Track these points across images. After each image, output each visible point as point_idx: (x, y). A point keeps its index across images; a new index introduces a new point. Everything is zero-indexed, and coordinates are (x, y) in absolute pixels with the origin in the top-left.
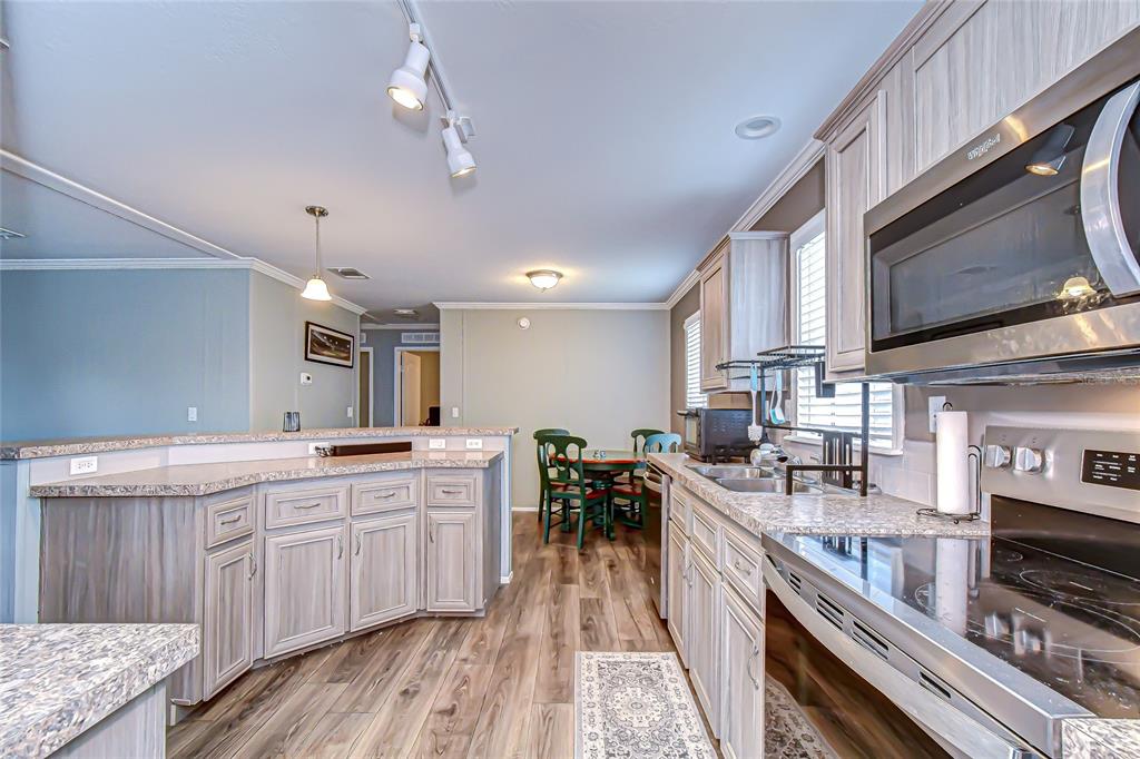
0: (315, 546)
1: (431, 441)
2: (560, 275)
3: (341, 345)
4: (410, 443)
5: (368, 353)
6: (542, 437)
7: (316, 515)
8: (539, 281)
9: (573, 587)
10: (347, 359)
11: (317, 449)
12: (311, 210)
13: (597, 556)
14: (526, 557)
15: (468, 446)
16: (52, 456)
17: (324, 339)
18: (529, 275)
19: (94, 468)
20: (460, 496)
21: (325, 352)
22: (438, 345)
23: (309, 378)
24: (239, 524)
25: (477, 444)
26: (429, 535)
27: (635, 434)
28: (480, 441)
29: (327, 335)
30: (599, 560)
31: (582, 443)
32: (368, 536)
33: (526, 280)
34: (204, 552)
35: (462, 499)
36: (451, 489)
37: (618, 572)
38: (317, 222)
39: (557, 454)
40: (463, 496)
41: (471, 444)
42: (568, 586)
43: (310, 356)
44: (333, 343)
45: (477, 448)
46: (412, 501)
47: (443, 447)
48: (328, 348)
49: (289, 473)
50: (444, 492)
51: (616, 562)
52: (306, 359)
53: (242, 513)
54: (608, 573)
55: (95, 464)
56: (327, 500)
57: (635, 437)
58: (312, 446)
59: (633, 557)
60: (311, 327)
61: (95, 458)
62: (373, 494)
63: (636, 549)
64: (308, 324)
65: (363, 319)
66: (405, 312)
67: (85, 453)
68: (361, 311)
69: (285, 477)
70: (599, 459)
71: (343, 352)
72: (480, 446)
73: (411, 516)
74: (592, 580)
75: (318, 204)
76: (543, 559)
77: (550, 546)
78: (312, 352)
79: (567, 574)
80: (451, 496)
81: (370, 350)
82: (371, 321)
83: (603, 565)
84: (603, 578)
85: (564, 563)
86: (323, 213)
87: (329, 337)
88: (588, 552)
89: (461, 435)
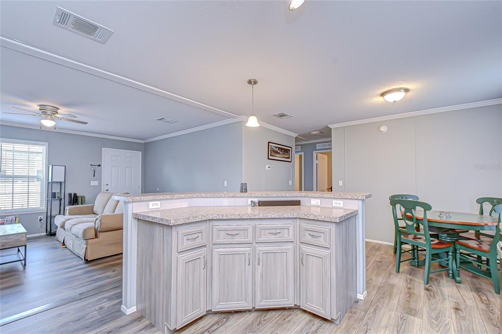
0: (237, 256)
1: (312, 200)
2: (407, 90)
3: (286, 151)
4: (300, 201)
5: (301, 155)
6: (395, 201)
7: (237, 239)
8: (391, 98)
9: (417, 320)
10: (288, 158)
11: (252, 201)
12: (250, 82)
13: (443, 295)
14: (379, 280)
15: (334, 205)
16: (140, 201)
17: (276, 150)
18: (383, 95)
19: (159, 206)
20: (319, 239)
21: (277, 155)
22: (331, 149)
23: (269, 167)
24: (198, 240)
25: (339, 204)
26: (301, 260)
27: (481, 201)
28: (341, 202)
29: (278, 148)
30: (444, 299)
31: (427, 207)
32: (265, 255)
33: (381, 99)
34: (177, 253)
35: (321, 241)
36: (315, 234)
37: (464, 318)
38: (253, 88)
39: (405, 212)
40: (322, 239)
41: (336, 203)
42: (412, 318)
43: (270, 157)
44: (281, 151)
45: (339, 206)
46: (291, 238)
47: (319, 204)
48: (279, 153)
49: (223, 216)
50: (310, 235)
51: (462, 307)
52: (268, 159)
53: (200, 235)
54: (453, 316)
55: (159, 204)
56: (242, 232)
57: (481, 204)
58: (250, 200)
59: (482, 306)
60: (270, 144)
61: (159, 202)
62: (268, 231)
63: (484, 298)
64: (269, 142)
65: (296, 138)
66: (315, 133)
67: (154, 200)
68: (296, 135)
69: (221, 218)
70: (444, 219)
71: (286, 155)
72: (342, 206)
73: (290, 246)
74: (437, 319)
75: (252, 78)
76: (393, 286)
77: (399, 275)
78: (271, 155)
79: (413, 305)
80: (314, 239)
81: (302, 154)
82: (301, 140)
83: (448, 305)
84: (448, 320)
85: (410, 294)
86: (255, 83)
87: (279, 148)
88: (434, 288)
89: (330, 198)
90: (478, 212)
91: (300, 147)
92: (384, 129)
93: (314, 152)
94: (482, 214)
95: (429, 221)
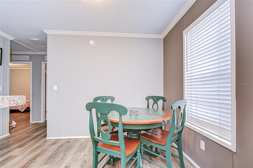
90: (146, 106)
91: (29, 56)
92: (91, 42)
93: (42, 63)
94: (149, 108)
95: (124, 124)
